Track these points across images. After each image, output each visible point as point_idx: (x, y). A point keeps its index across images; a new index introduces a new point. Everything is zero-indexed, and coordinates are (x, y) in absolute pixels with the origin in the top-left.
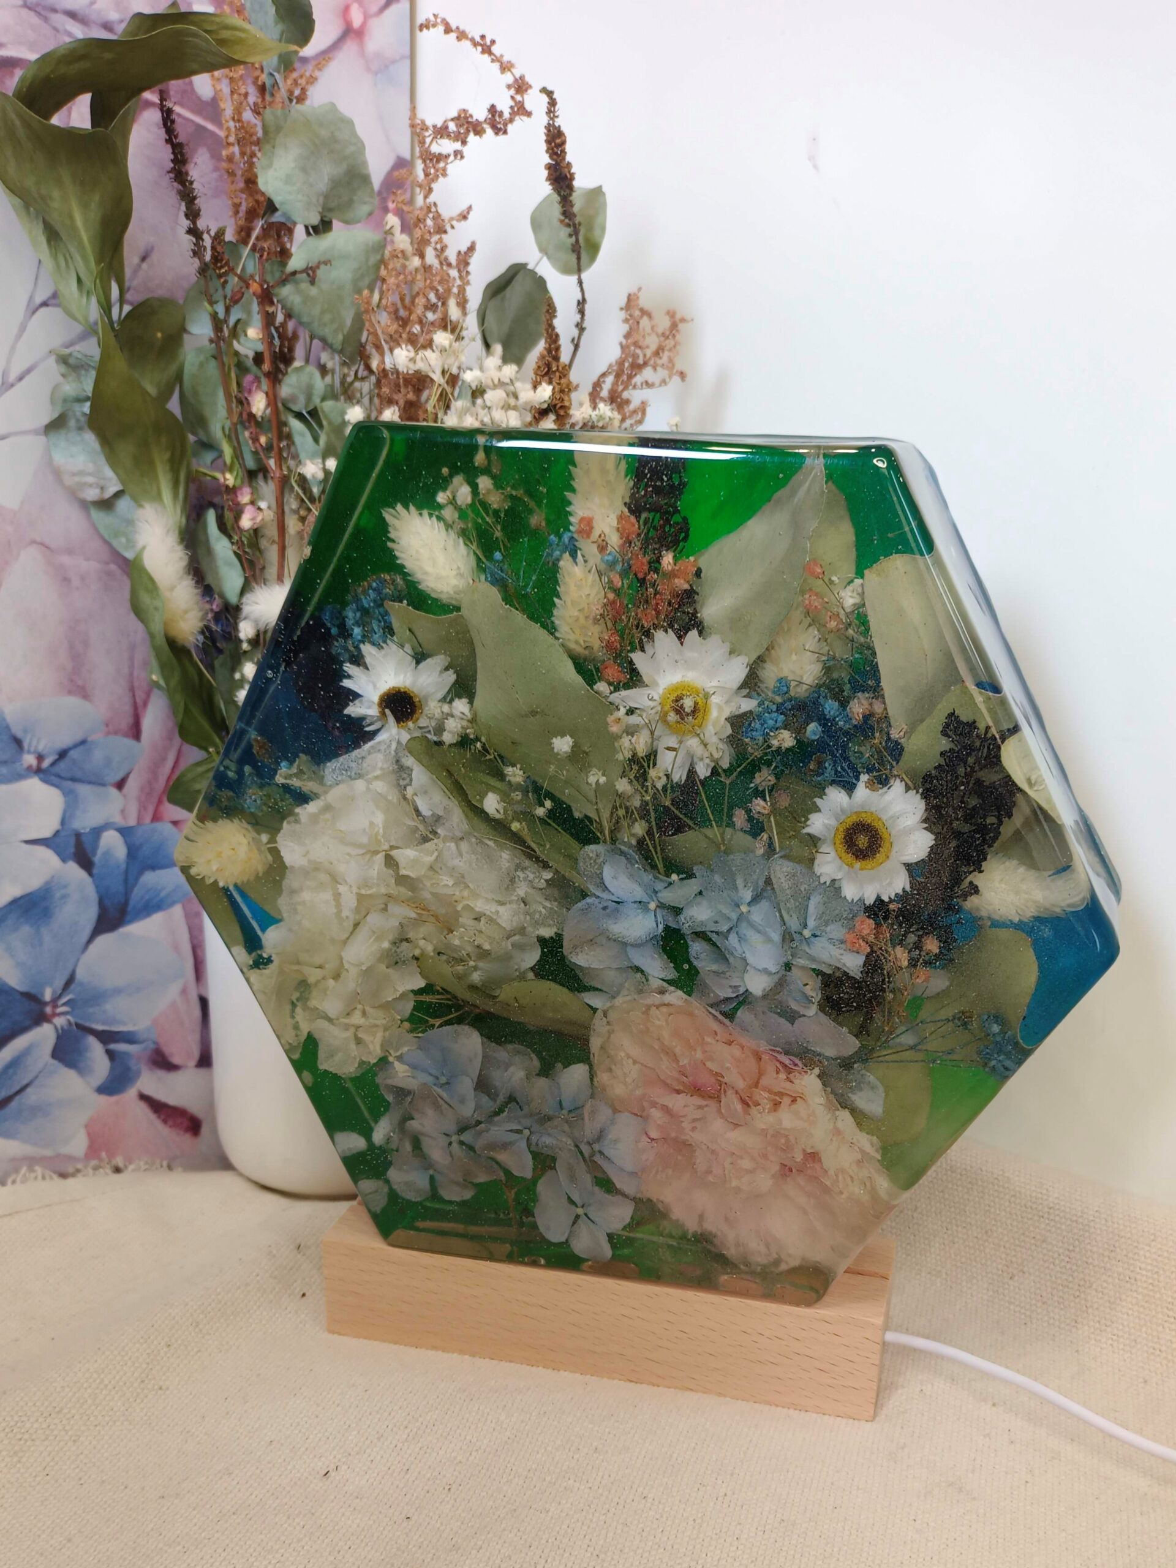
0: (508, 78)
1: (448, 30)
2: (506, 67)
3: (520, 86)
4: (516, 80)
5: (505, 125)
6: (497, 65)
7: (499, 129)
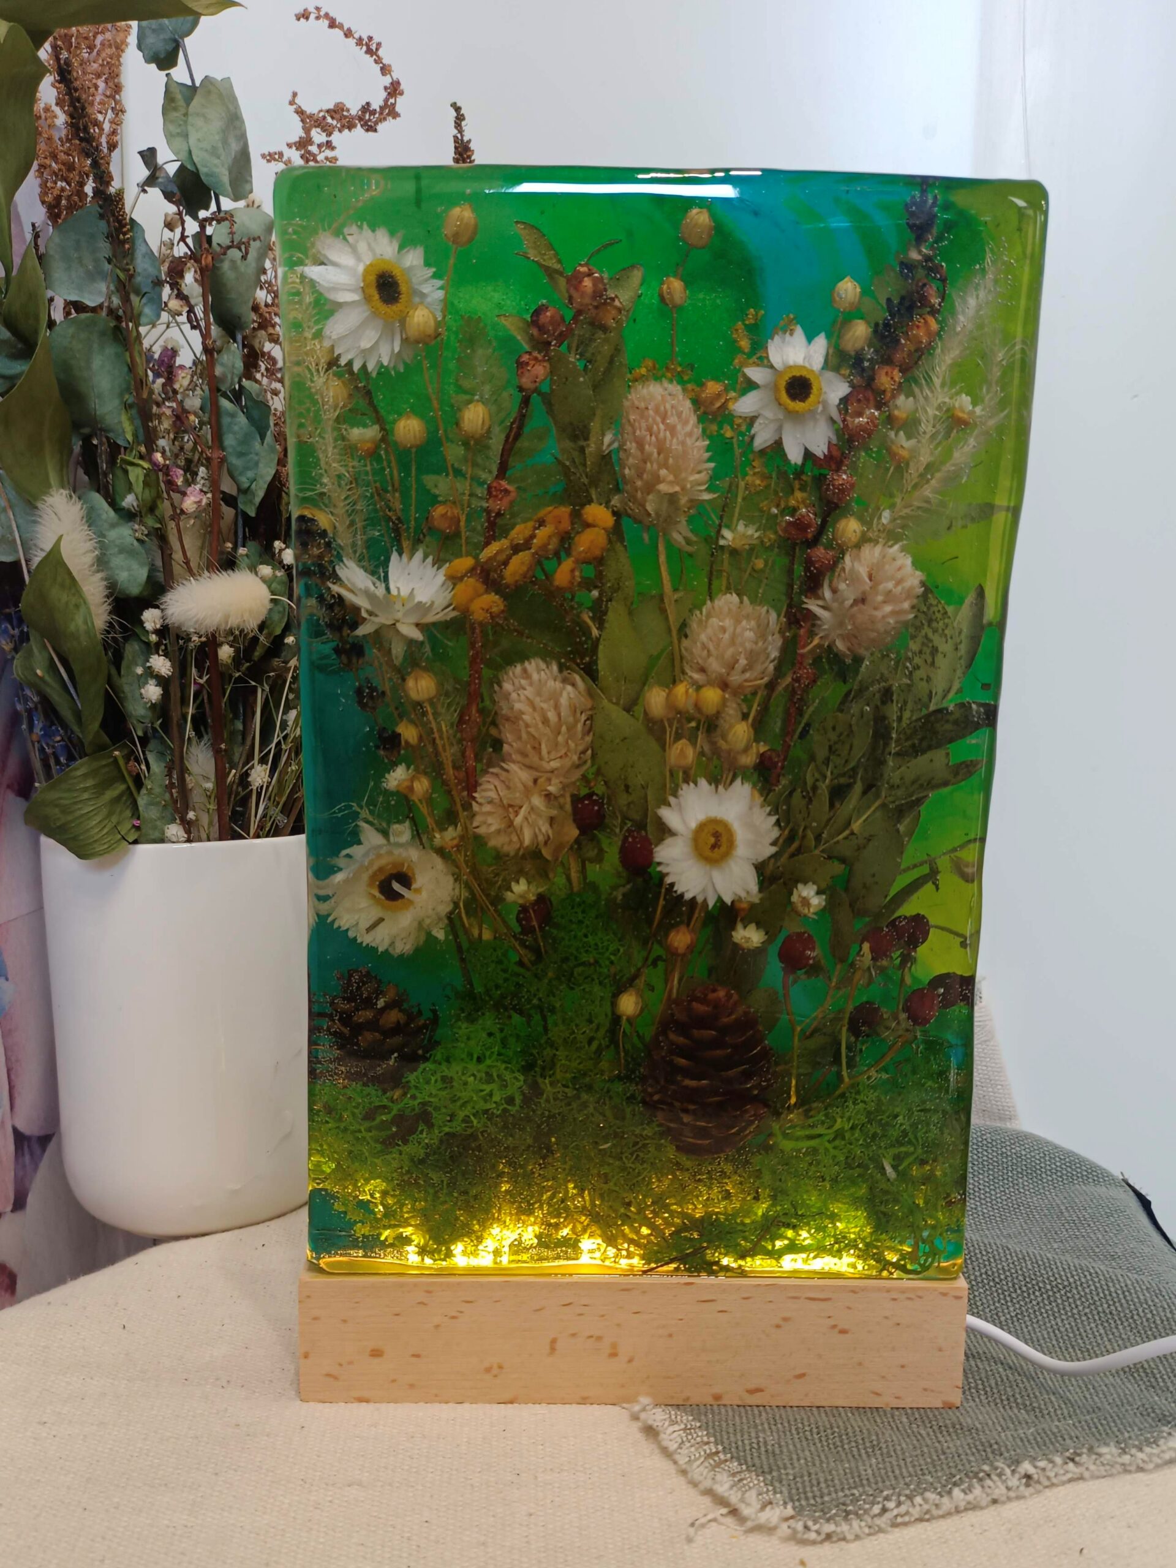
0: (387, 81)
1: (333, 24)
2: (385, 70)
3: (394, 90)
4: (392, 84)
5: (376, 123)
6: (378, 67)
7: (370, 128)
